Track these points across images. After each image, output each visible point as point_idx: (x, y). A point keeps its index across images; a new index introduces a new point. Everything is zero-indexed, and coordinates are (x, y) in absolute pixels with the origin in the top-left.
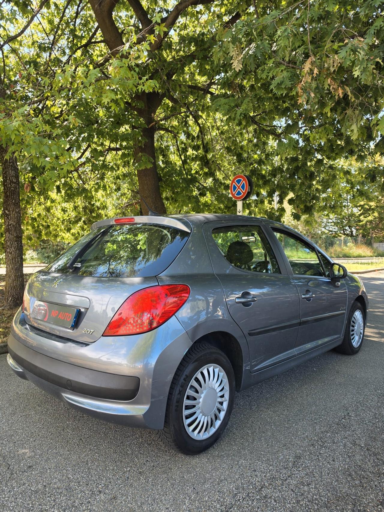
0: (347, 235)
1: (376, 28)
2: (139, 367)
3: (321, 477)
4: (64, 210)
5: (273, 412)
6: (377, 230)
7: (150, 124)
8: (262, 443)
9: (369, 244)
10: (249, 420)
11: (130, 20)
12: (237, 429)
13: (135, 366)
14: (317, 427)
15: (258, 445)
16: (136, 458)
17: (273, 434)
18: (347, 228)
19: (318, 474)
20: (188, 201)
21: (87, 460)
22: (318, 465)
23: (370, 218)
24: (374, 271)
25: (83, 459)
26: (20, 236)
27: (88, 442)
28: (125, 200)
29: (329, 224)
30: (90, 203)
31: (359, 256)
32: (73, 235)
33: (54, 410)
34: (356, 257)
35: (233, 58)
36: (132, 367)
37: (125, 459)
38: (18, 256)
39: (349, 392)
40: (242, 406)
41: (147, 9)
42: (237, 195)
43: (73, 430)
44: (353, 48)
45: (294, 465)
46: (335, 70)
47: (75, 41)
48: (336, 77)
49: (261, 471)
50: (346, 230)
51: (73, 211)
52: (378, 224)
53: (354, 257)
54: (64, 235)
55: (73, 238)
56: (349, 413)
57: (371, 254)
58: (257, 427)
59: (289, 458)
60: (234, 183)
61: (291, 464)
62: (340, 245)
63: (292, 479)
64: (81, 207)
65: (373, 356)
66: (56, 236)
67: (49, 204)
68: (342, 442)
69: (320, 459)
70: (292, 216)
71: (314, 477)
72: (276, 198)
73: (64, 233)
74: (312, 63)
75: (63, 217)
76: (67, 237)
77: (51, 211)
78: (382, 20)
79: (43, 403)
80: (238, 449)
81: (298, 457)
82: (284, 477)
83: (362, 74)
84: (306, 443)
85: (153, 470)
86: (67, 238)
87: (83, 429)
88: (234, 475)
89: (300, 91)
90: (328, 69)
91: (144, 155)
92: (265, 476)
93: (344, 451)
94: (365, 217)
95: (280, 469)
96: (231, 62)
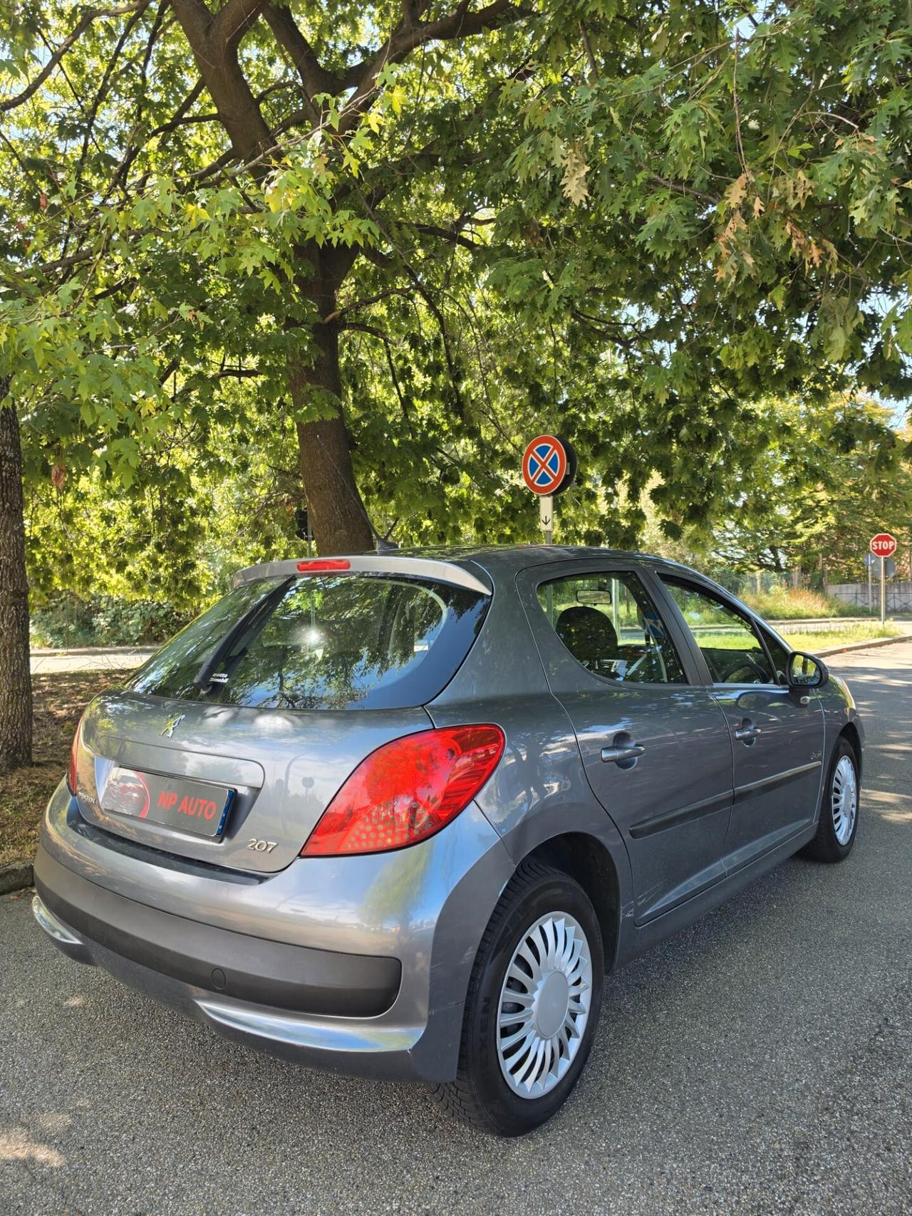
0: (768, 567)
1: (892, 113)
2: (393, 930)
3: (872, 1195)
4: (108, 519)
5: (710, 1026)
6: (836, 556)
7: (327, 316)
8: (705, 1110)
9: (817, 587)
10: (657, 1049)
11: (268, 67)
12: (636, 1077)
13: (381, 928)
14: (824, 1060)
15: (698, 1116)
16: (408, 1172)
17: (724, 1085)
18: (767, 551)
19: (862, 1188)
20: (421, 497)
21: (284, 1187)
22: (856, 1164)
23: (819, 528)
24: (841, 651)
25: (271, 1183)
26: (23, 590)
27: (273, 1135)
28: (261, 493)
29: (727, 543)
30: (172, 501)
31: (797, 617)
32: (130, 576)
33: (166, 1047)
34: (791, 618)
35: (566, 174)
36: (375, 932)
37: (380, 1176)
38: (18, 642)
39: (871, 963)
40: (633, 1014)
41: (316, 44)
42: (538, 482)
43: (228, 1102)
44: (854, 158)
45: (800, 1169)
46: (799, 205)
47: (144, 115)
48: (801, 221)
49: (725, 1189)
50: (765, 556)
51: (129, 519)
52: (835, 543)
53: (786, 619)
54: (105, 578)
55: (130, 584)
56: (886, 1019)
57: (824, 611)
58: (682, 1068)
59: (782, 1150)
60: (531, 456)
61: (790, 1166)
62: (753, 590)
63: (806, 1208)
64: (149, 509)
65: (899, 866)
66: (88, 581)
67: (69, 502)
68: (894, 1098)
69: (856, 1146)
70: (661, 529)
71: (856, 1196)
72: (622, 488)
73: (107, 573)
74: (749, 187)
75: (104, 535)
76: (114, 582)
77: (75, 520)
78: (905, 96)
79: (133, 1030)
80: (652, 1131)
81: (802, 1145)
82: (783, 1203)
83: (871, 217)
84: (809, 1106)
85: (457, 1203)
86: (116, 586)
87: (253, 1098)
88: (661, 1204)
89: (724, 251)
90: (783, 202)
91: (318, 390)
92: (738, 1202)
93: (905, 1122)
94: (807, 527)
95: (769, 1181)
96: (562, 183)
